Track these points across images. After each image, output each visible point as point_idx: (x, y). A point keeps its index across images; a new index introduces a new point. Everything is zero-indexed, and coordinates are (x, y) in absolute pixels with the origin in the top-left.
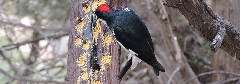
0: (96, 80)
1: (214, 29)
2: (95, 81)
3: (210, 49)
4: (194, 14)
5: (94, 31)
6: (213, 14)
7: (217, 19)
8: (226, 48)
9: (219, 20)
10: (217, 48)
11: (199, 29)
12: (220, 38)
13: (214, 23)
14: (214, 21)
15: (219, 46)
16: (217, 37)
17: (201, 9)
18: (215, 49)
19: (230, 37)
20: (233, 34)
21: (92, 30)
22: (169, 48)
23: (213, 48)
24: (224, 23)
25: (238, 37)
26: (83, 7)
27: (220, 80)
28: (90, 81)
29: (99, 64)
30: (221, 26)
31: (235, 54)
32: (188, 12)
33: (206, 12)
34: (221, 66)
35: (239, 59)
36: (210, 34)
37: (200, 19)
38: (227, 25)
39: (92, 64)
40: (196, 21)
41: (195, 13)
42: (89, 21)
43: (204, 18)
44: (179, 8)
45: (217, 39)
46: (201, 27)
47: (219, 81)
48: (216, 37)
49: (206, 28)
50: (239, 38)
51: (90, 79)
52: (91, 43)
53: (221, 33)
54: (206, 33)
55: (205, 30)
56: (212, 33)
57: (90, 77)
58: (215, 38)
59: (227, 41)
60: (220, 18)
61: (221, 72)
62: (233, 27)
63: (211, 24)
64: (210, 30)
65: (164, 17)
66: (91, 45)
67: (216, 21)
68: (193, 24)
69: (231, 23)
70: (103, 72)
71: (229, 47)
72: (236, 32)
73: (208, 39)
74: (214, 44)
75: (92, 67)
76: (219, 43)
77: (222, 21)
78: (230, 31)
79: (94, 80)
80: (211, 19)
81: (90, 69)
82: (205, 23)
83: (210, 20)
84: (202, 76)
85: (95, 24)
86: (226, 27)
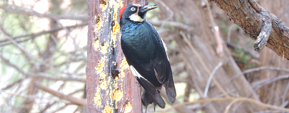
0: (116, 89)
1: (258, 25)
2: (114, 90)
3: (253, 49)
4: (234, 8)
5: (111, 31)
6: (257, 7)
7: (262, 12)
8: (272, 46)
9: (264, 14)
10: (262, 47)
11: (240, 25)
12: (265, 35)
13: (258, 18)
14: (258, 15)
15: (263, 45)
16: (262, 34)
17: (243, 2)
18: (259, 48)
19: (278, 34)
20: (281, 30)
21: (110, 29)
22: (210, 40)
23: (258, 48)
24: (270, 17)
25: (286, 33)
26: (100, 4)
27: (270, 77)
28: (109, 90)
29: (118, 70)
30: (266, 21)
31: (283, 53)
32: (227, 5)
33: (248, 4)
34: (271, 61)
35: (288, 59)
36: (253, 31)
37: (241, 13)
38: (274, 20)
39: (110, 70)
40: (236, 16)
41: (235, 6)
42: (106, 20)
43: (246, 11)
44: (216, 1)
45: (261, 37)
46: (243, 22)
47: (269, 79)
48: (260, 34)
49: (248, 24)
50: (288, 34)
51: (109, 88)
52: (108, 46)
53: (267, 29)
54: (249, 30)
55: (247, 26)
56: (256, 30)
57: (109, 85)
58: (259, 36)
59: (274, 38)
60: (265, 12)
61: (272, 68)
62: (280, 22)
63: (255, 18)
64: (254, 26)
65: (203, 4)
66: (109, 48)
67: (260, 15)
68: (233, 19)
69: (278, 17)
70: (122, 79)
71: (276, 45)
72: (284, 27)
73: (252, 36)
74: (258, 43)
75: (110, 74)
76: (264, 42)
77: (268, 15)
78: (277, 26)
79: (113, 88)
80: (255, 13)
81: (108, 76)
82: (247, 18)
83: (253, 14)
84: (250, 73)
85: (112, 23)
86: (272, 22)
